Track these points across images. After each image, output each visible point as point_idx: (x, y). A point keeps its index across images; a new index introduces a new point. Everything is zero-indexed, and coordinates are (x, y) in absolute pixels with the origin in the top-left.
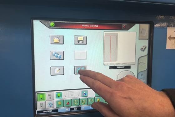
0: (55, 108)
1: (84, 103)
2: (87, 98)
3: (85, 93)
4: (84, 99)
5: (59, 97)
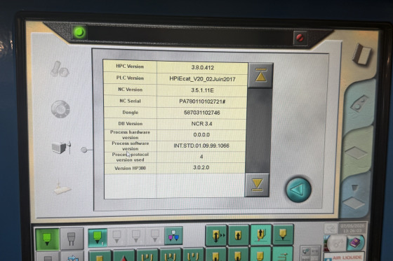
2: (182, 250)
3: (174, 232)
4: (172, 252)
5: (97, 241)
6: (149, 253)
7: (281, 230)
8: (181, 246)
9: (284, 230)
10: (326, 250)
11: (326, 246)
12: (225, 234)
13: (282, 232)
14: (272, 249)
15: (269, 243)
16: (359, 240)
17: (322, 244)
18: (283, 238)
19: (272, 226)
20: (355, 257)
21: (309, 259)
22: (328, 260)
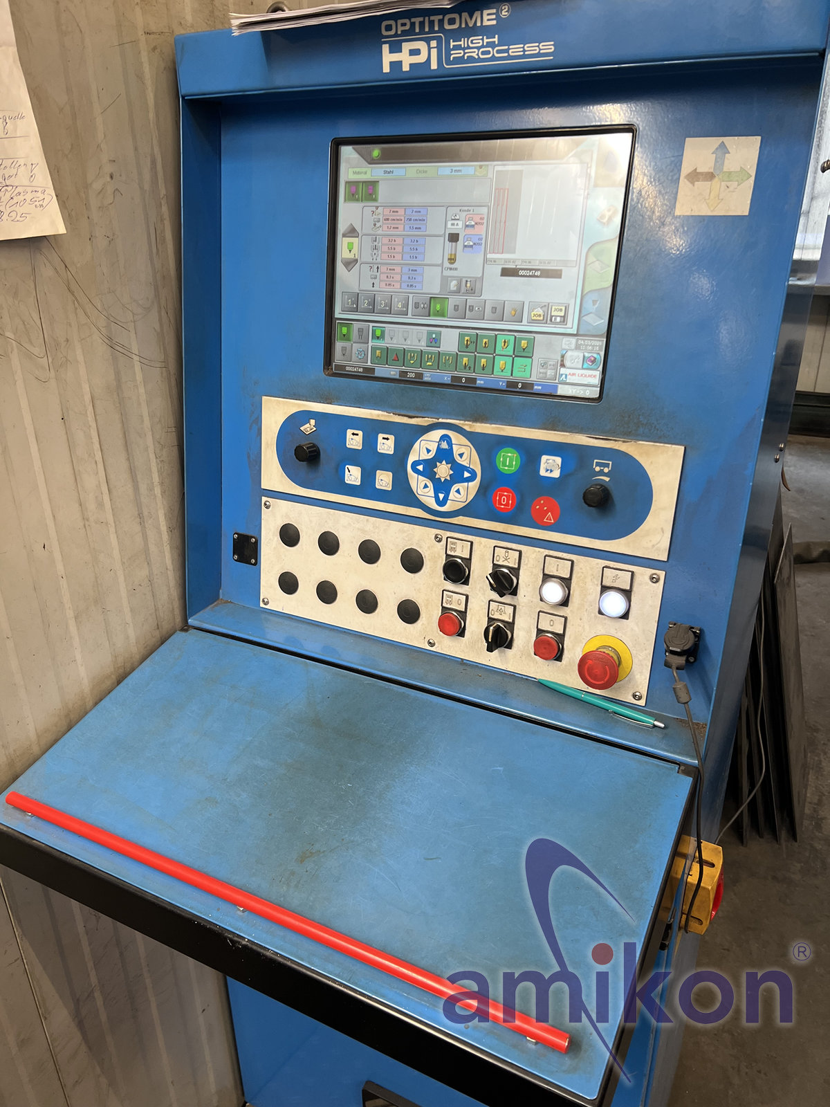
0: (369, 364)
1: (431, 364)
2: (439, 352)
3: (434, 336)
4: (431, 353)
5: (378, 338)
6: (414, 352)
7: (523, 342)
8: (438, 349)
9: (526, 342)
10: (563, 365)
11: (562, 361)
12: (475, 341)
13: (524, 344)
14: (513, 359)
15: (511, 354)
16: (595, 359)
17: (560, 359)
18: (524, 349)
19: (515, 337)
20: (590, 376)
21: (546, 373)
22: (564, 376)
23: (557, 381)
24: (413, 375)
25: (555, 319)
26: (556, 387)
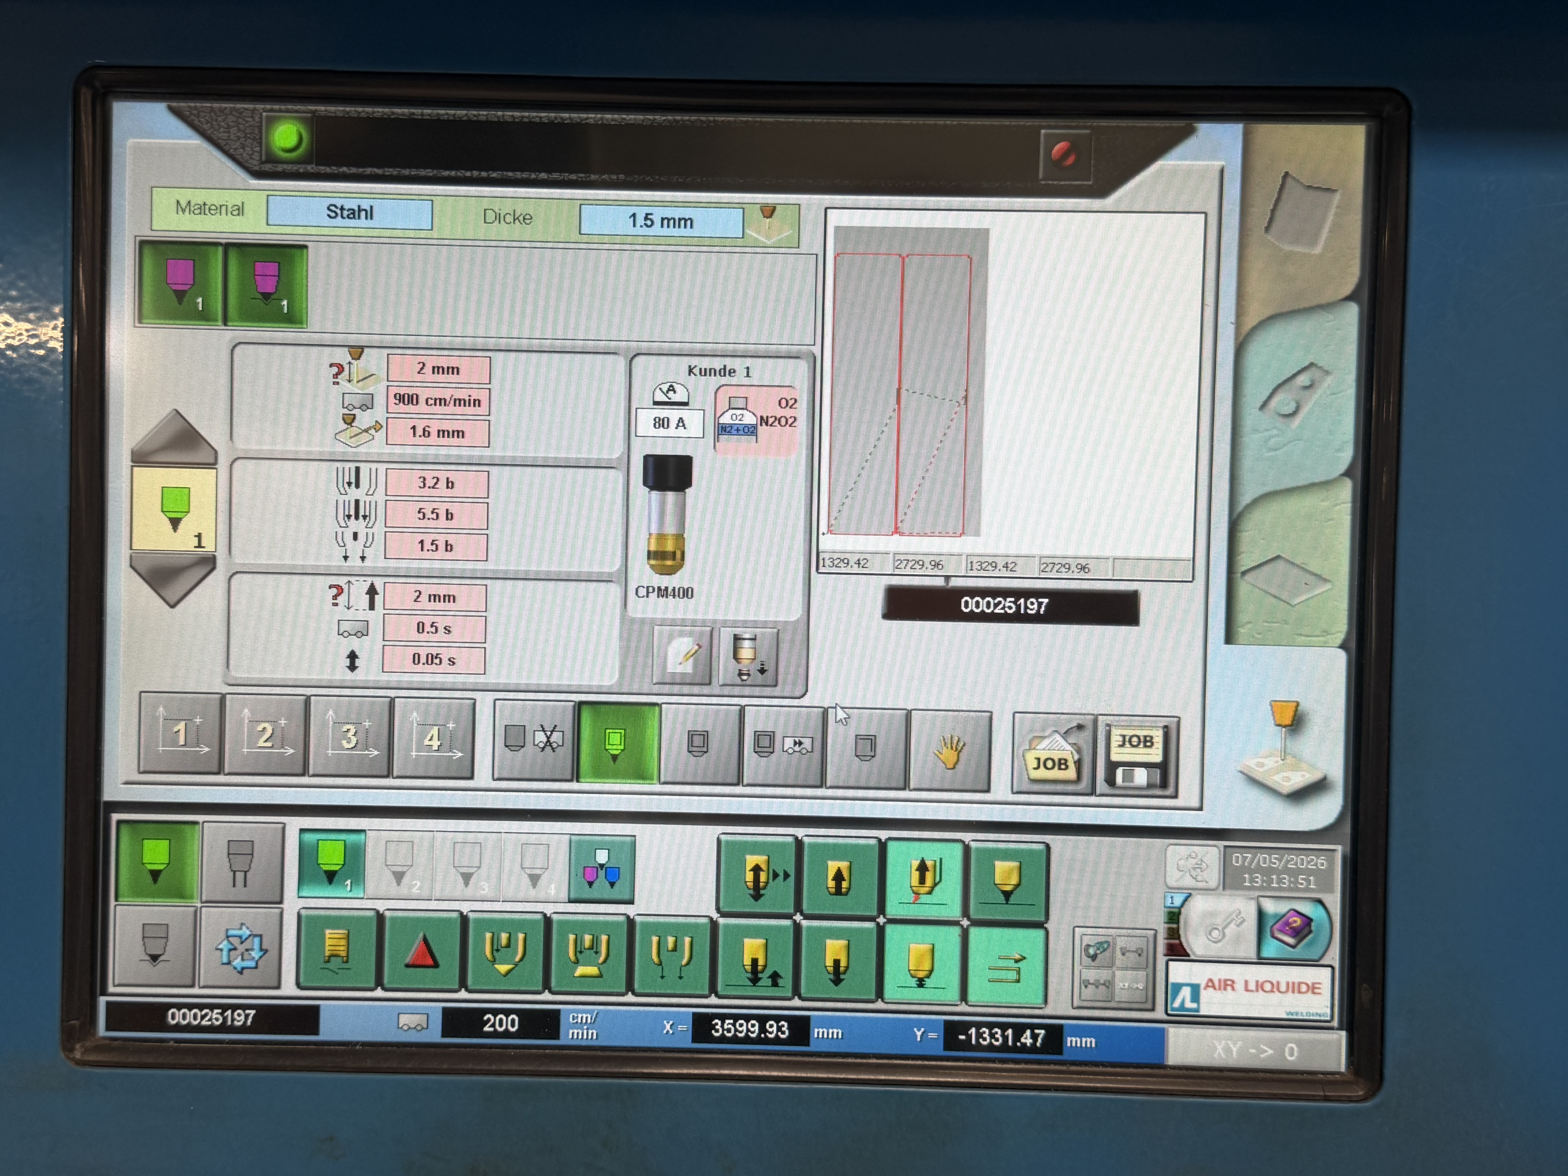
1: (593, 970)
2: (631, 923)
4: (597, 929)
6: (512, 926)
7: (1000, 866)
8: (630, 910)
10: (1177, 952)
11: (1174, 933)
12: (792, 873)
13: (1005, 872)
14: (965, 934)
15: (954, 911)
16: (1308, 921)
17: (1161, 926)
18: (1007, 895)
19: (967, 849)
20: (1295, 988)
21: (1109, 985)
22: (1186, 992)
23: (1159, 1014)
24: (511, 1024)
25: (1128, 777)
26: (1160, 1038)
